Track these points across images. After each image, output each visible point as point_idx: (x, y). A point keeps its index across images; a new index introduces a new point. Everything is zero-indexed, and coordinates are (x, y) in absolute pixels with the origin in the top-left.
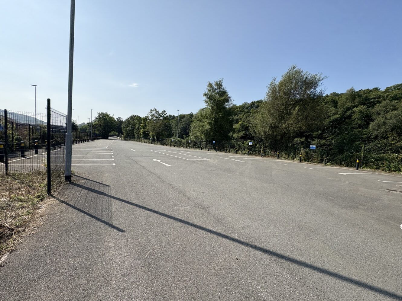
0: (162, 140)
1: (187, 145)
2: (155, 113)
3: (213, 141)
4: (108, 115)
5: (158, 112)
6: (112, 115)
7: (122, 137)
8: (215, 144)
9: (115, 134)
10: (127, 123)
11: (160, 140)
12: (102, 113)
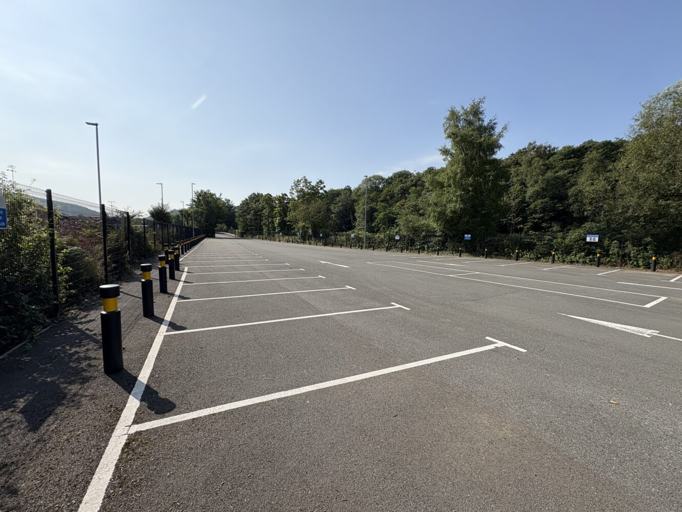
0: (326, 236)
1: (391, 245)
2: (303, 186)
3: (466, 236)
4: (212, 195)
5: (309, 183)
6: (219, 195)
7: (235, 232)
8: (471, 241)
9: (222, 228)
10: (245, 208)
11: (321, 235)
12: (202, 191)
